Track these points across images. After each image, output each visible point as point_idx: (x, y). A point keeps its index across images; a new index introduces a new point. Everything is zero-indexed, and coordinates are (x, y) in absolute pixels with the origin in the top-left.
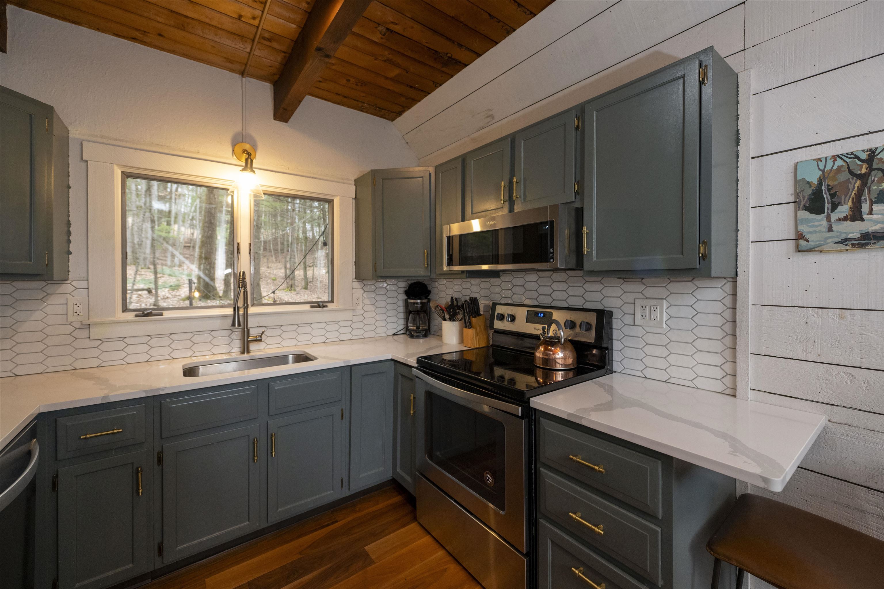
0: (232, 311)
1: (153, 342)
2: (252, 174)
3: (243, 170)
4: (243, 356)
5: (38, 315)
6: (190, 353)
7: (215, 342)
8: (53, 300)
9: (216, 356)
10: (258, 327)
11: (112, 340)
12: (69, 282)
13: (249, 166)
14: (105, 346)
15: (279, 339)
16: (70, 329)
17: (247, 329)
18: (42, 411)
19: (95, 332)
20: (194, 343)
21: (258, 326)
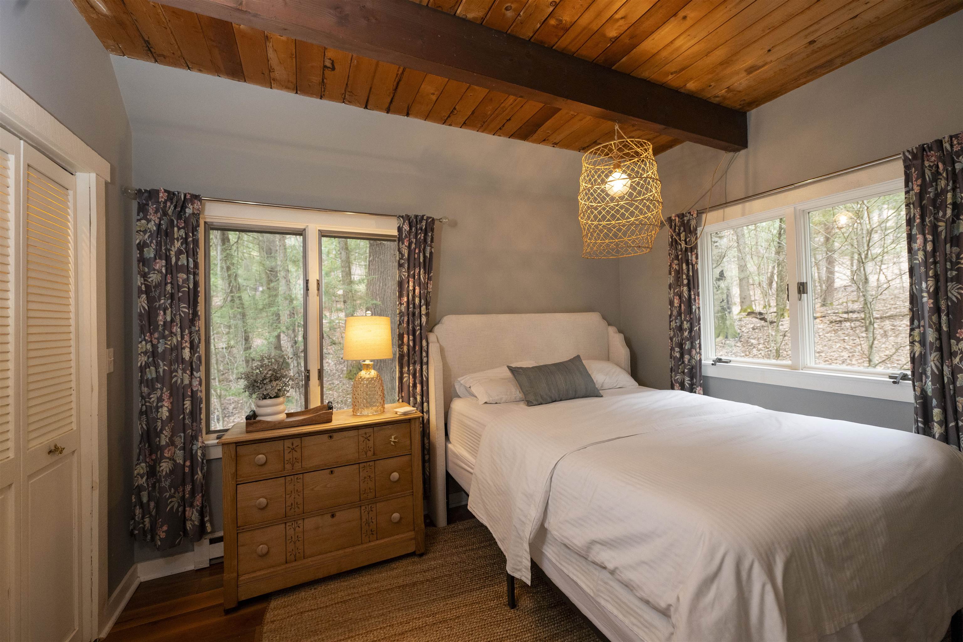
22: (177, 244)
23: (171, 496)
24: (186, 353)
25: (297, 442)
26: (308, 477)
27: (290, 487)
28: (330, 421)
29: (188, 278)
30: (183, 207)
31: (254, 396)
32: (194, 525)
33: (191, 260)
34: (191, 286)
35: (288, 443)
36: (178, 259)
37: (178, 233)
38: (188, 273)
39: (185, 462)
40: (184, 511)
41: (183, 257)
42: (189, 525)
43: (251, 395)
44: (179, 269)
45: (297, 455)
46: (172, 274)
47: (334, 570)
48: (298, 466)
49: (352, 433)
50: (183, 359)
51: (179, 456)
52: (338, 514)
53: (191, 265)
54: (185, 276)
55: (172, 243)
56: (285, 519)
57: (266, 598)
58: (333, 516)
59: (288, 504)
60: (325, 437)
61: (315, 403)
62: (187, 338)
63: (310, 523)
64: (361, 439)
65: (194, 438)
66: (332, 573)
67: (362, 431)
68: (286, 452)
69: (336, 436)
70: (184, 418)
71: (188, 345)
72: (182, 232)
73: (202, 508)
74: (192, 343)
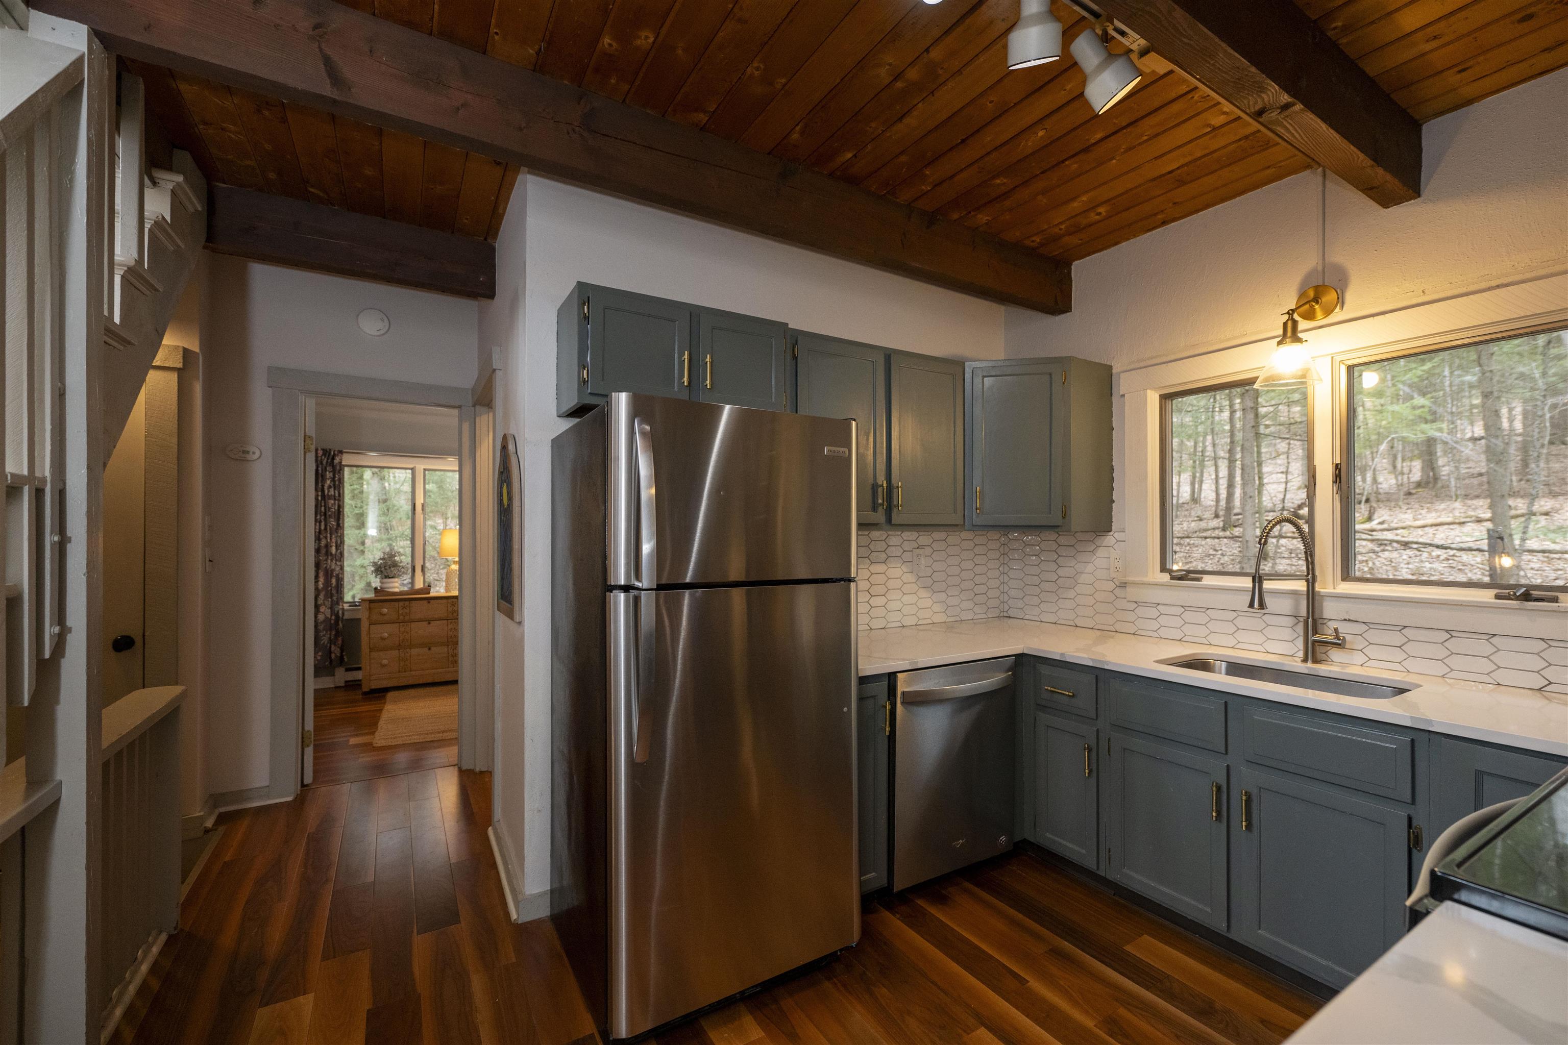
0: (1303, 586)
1: (1188, 616)
2: (1296, 346)
3: (1279, 343)
4: (1304, 665)
5: (1090, 568)
6: (1232, 642)
7: (1269, 631)
8: (1101, 552)
9: (1270, 655)
10: (1345, 620)
11: (1148, 605)
12: (1111, 533)
13: (1289, 334)
14: (1141, 611)
15: (1399, 655)
16: (1111, 585)
17: (1313, 619)
18: (1026, 652)
19: (1132, 593)
20: (1239, 629)
21: (1347, 618)
22: (328, 482)
23: (324, 636)
24: (333, 550)
25: (407, 603)
26: (413, 625)
27: (402, 629)
28: (429, 593)
29: (335, 503)
30: (333, 459)
31: (379, 577)
32: (336, 656)
33: (337, 492)
34: (336, 508)
35: (401, 604)
36: (329, 491)
37: (329, 475)
38: (335, 499)
39: (331, 616)
40: (330, 647)
41: (332, 490)
42: (333, 656)
43: (376, 577)
44: (330, 497)
45: (407, 611)
46: (325, 500)
47: (430, 680)
48: (407, 618)
49: (445, 601)
50: (331, 553)
51: (328, 612)
52: (433, 649)
53: (337, 495)
54: (333, 502)
55: (326, 482)
56: (399, 647)
57: (386, 690)
58: (429, 649)
59: (401, 639)
60: (425, 602)
61: (419, 584)
62: (334, 540)
63: (414, 651)
64: (449, 605)
65: (338, 603)
66: (429, 682)
67: (450, 601)
68: (400, 609)
69: (432, 601)
70: (331, 590)
71: (334, 544)
72: (331, 474)
73: (342, 646)
74: (336, 543)
